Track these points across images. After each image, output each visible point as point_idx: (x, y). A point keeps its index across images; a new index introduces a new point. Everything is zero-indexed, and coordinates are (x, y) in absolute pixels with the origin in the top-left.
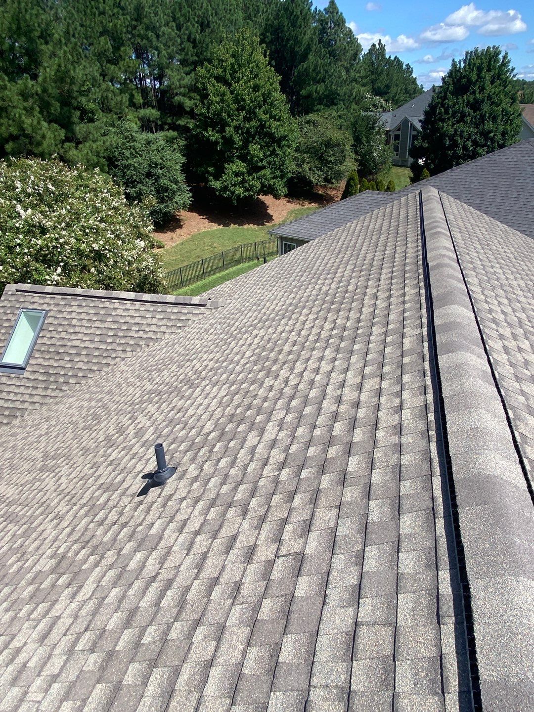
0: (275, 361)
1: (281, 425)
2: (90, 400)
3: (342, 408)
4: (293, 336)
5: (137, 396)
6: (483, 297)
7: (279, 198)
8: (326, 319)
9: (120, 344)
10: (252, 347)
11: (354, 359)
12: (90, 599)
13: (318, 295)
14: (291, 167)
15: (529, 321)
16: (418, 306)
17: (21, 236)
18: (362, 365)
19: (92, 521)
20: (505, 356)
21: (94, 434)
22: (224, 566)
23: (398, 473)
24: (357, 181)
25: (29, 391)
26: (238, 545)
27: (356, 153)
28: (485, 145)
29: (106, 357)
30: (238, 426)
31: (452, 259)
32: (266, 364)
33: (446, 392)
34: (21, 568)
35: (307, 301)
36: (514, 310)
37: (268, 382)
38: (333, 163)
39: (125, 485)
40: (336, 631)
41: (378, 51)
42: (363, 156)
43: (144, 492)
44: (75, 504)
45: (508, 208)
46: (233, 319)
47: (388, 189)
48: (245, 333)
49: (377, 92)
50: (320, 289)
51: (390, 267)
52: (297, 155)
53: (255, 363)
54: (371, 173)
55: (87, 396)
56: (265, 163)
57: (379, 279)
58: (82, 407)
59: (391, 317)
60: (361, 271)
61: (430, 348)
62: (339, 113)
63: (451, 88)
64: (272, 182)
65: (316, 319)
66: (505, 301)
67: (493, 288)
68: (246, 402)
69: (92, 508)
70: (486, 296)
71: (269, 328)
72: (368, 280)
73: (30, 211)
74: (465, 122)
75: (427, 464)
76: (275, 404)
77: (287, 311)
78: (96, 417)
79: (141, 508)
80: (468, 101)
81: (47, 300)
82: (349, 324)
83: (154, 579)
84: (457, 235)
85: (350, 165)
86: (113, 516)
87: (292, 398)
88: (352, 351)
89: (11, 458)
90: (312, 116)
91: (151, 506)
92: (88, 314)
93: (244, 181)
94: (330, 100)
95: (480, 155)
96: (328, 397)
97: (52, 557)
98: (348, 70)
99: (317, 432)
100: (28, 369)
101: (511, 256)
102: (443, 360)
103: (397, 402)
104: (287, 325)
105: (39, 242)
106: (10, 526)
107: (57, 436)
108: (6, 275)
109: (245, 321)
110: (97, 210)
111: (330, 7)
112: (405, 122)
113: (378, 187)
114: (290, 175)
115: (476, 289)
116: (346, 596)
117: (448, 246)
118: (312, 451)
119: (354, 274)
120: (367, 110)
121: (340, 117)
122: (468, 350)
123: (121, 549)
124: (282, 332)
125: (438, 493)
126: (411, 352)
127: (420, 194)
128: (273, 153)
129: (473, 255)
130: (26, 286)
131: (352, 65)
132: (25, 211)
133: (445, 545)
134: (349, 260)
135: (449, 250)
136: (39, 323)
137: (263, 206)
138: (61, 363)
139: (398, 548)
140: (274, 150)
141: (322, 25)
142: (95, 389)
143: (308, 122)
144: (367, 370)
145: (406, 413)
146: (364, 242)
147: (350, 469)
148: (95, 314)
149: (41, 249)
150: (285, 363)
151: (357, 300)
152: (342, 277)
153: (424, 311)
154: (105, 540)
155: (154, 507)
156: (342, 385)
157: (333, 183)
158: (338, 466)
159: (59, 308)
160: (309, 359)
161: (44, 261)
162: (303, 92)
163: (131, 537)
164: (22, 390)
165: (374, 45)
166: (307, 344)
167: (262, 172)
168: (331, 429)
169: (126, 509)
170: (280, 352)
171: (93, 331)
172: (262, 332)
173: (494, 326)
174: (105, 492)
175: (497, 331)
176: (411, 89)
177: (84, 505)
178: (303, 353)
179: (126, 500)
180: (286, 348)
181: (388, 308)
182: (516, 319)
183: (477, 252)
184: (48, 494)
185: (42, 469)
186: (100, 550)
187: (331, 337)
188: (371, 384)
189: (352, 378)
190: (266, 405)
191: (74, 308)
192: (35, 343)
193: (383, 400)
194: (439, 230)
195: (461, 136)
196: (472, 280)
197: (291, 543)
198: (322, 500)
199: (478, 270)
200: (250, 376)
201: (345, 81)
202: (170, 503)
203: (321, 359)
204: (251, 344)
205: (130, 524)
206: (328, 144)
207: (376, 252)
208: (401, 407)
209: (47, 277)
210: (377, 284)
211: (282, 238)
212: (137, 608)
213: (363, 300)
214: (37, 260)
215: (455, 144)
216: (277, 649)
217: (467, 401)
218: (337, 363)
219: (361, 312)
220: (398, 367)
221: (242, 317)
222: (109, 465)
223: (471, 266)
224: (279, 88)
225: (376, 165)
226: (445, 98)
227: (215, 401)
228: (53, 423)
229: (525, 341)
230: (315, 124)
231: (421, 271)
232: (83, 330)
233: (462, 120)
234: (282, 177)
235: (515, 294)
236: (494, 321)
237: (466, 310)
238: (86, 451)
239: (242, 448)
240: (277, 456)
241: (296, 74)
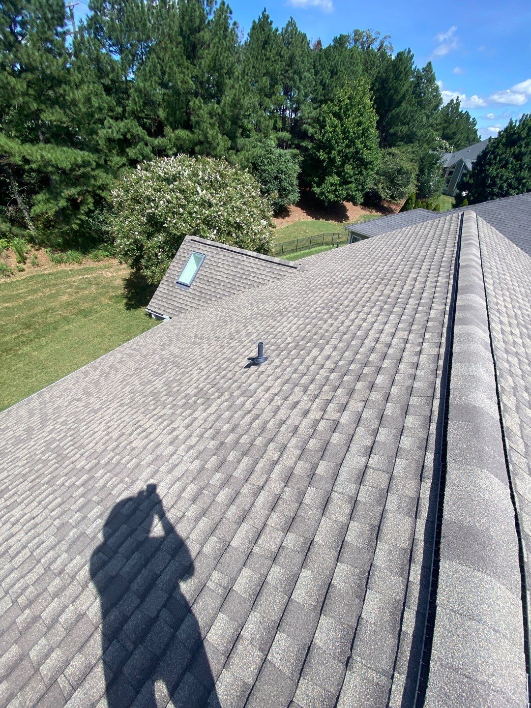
0: (337, 309)
1: (335, 348)
2: (222, 311)
3: (378, 346)
4: (351, 296)
5: (249, 314)
6: (494, 294)
7: (357, 206)
8: (376, 289)
9: (242, 282)
10: (323, 299)
11: (391, 317)
12: (214, 413)
13: (374, 272)
14: (370, 184)
15: (523, 317)
16: (446, 290)
17: (197, 207)
18: (398, 322)
19: (218, 375)
20: (501, 336)
21: (222, 331)
22: (289, 416)
23: (411, 391)
24: (414, 201)
25: (190, 300)
26: (299, 406)
27: (418, 180)
28: (517, 188)
29: (234, 289)
30: (307, 343)
31: (478, 263)
32: (331, 310)
33: (456, 348)
34: (179, 390)
35: (365, 275)
36: (513, 307)
37: (330, 321)
38: (400, 186)
39: (238, 361)
40: (353, 467)
41: (454, 106)
42: (422, 184)
43: (248, 366)
44: (210, 364)
45: (522, 237)
46: (313, 279)
47: (435, 210)
48: (319, 289)
49: (445, 137)
50: (376, 269)
51: (430, 262)
52: (376, 176)
53: (323, 308)
54: (424, 197)
55: (221, 309)
56: (353, 179)
57: (420, 269)
58: (217, 314)
59: (424, 295)
60: (408, 261)
61: (449, 319)
62: (414, 149)
63: (504, 140)
64: (354, 193)
65: (369, 288)
66: (509, 300)
67: (502, 289)
68: (314, 330)
69: (219, 369)
70: (496, 293)
71: (336, 288)
72: (412, 268)
73: (204, 191)
74: (507, 168)
75: (431, 390)
76: (333, 335)
77: (350, 279)
78: (225, 322)
79: (245, 374)
80: (514, 152)
81: (207, 249)
82: (392, 294)
83: (249, 412)
84: (484, 248)
85: (411, 189)
86: (230, 375)
87: (345, 333)
88: (391, 312)
89: (178, 334)
90: (394, 150)
91: (251, 375)
92: (228, 261)
93: (336, 190)
94: (409, 139)
95: (511, 195)
96: (369, 337)
97: (196, 388)
98: (428, 117)
99: (358, 356)
100: (191, 287)
101: (519, 270)
102: (457, 329)
103: (419, 349)
104: (348, 288)
105: (207, 212)
106: (175, 368)
107: (203, 327)
108: (186, 230)
109: (320, 282)
110: (242, 196)
111: (427, 67)
112: (461, 161)
113: (428, 207)
114: (368, 190)
115: (490, 288)
116: (362, 450)
117: (476, 254)
118: (353, 367)
119: (402, 263)
120: (434, 149)
121: (413, 152)
122: (478, 325)
123: (233, 393)
124: (345, 292)
125: (436, 408)
126: (434, 320)
127: (463, 215)
128: (360, 173)
129: (492, 263)
130: (197, 238)
131: (432, 113)
132: (202, 191)
133: (434, 439)
134: (400, 253)
135: (477, 257)
136: (201, 262)
137: (344, 209)
138: (209, 288)
139: (402, 432)
140: (361, 171)
141: (417, 80)
142: (225, 306)
143: (389, 154)
144: (400, 326)
145: (423, 357)
146: (413, 242)
147: (377, 382)
148: (232, 262)
149: (207, 217)
150: (343, 312)
151: (401, 280)
152: (393, 263)
153: (450, 295)
154: (224, 386)
155: (253, 376)
156: (381, 332)
157: (396, 200)
158: (369, 379)
159: (213, 255)
160: (360, 312)
161: (208, 225)
162: (392, 131)
163: (239, 388)
164: (187, 298)
165: (452, 100)
166: (360, 302)
167: (350, 186)
168: (368, 356)
169: (237, 373)
170: (341, 305)
171: (229, 272)
172: (331, 290)
173: (498, 314)
174: (226, 362)
175: (499, 318)
176: (471, 138)
177: (215, 366)
178: (356, 307)
179: (237, 368)
180: (346, 303)
181: (423, 288)
182: (513, 313)
183: (496, 262)
184: (196, 356)
185: (194, 343)
186: (221, 391)
187: (378, 300)
188: (402, 335)
189: (389, 329)
190: (326, 334)
191: (221, 256)
192: (197, 273)
193: (408, 346)
194: (472, 241)
195: (501, 179)
196: (489, 281)
197: (332, 413)
198: (355, 395)
199: (494, 275)
200: (319, 315)
201: (424, 126)
202: (262, 376)
203: (369, 313)
204: (322, 297)
205: (239, 381)
206: (400, 172)
207: (421, 250)
208: (420, 352)
209: (208, 235)
210: (418, 271)
211: (353, 233)
212: (238, 425)
213: (406, 280)
214: (204, 223)
215: (494, 184)
216: (315, 467)
217: (469, 357)
218: (379, 317)
219: (403, 288)
220: (423, 328)
221: (319, 279)
222: (230, 348)
223: (490, 271)
224: (375, 125)
225: (430, 191)
226: (497, 147)
227: (295, 326)
228: (201, 320)
229: (517, 329)
230: (393, 155)
231: (453, 267)
232: (224, 270)
233: (505, 166)
234: (362, 191)
235: (516, 296)
236: (498, 311)
237: (481, 299)
238: (218, 338)
239: (308, 356)
240: (329, 364)
241: (389, 116)
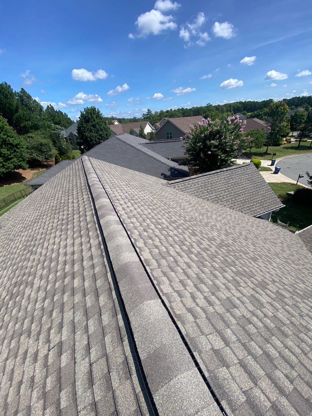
0: (34, 245)
1: (41, 278)
3: (68, 257)
4: (41, 230)
6: (112, 192)
8: (54, 218)
10: (22, 242)
11: (69, 233)
13: (49, 208)
15: (129, 196)
16: (89, 202)
18: (73, 234)
20: (123, 211)
22: (23, 372)
23: (94, 278)
26: (29, 355)
30: (19, 288)
31: (98, 181)
32: (30, 248)
33: (105, 234)
35: (45, 212)
36: (123, 193)
37: (32, 258)
38: (46, 152)
40: (83, 375)
46: (10, 231)
48: (17, 236)
50: (50, 205)
51: (76, 189)
53: (25, 250)
56: (12, 156)
57: (73, 195)
59: (81, 209)
60: (65, 193)
61: (96, 218)
64: (19, 163)
65: (50, 219)
66: (120, 191)
67: (115, 188)
68: (22, 272)
71: (29, 230)
72: (69, 196)
75: (104, 269)
76: (37, 267)
77: (36, 219)
82: (64, 217)
84: (98, 171)
85: (54, 152)
87: (45, 261)
88: (67, 229)
96: (60, 254)
99: (58, 274)
101: (119, 175)
102: (101, 222)
103: (89, 245)
104: (37, 226)
109: (16, 230)
113: (69, 158)
115: (109, 190)
116: (84, 352)
117: (95, 176)
118: (57, 285)
119: (63, 195)
122: (110, 214)
124: (36, 230)
126: (90, 222)
127: (81, 159)
129: (105, 178)
134: (60, 190)
135: (95, 178)
137: (19, 174)
139: (100, 314)
144: (75, 235)
145: (93, 249)
146: (64, 181)
147: (75, 286)
150: (39, 245)
151: (66, 206)
152: (58, 197)
153: (92, 204)
156: (66, 246)
157: (49, 159)
158: (70, 287)
160: (49, 239)
166: (48, 232)
168: (64, 269)
170: (36, 240)
172: (26, 233)
173: (118, 202)
178: (46, 237)
180: (39, 237)
181: (79, 206)
182: (124, 196)
183: (107, 176)
187: (58, 225)
188: (77, 241)
189: (69, 241)
190: (32, 270)
193: (83, 247)
194: (91, 171)
196: (107, 187)
197: (55, 339)
198: (65, 308)
199: (108, 183)
200: (23, 257)
203: (55, 237)
206: (42, 145)
207: (70, 184)
208: (91, 247)
210: (72, 197)
211: (32, 186)
213: (68, 205)
217: (113, 236)
218: (62, 237)
219: (68, 210)
220: (86, 230)
223: (105, 182)
229: (129, 203)
231: (88, 188)
235: (123, 188)
236: (118, 200)
237: (106, 199)
239: (23, 299)
240: (41, 294)
